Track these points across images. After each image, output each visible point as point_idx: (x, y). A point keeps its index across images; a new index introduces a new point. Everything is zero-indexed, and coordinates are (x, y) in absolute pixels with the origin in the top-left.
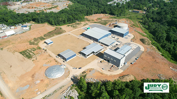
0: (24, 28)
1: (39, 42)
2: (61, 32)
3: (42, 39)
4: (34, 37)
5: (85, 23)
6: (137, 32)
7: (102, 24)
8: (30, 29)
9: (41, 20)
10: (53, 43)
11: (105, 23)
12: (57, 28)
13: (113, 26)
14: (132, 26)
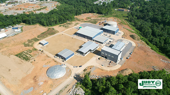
0: (16, 30)
1: (34, 43)
2: (54, 33)
3: (36, 40)
4: (28, 39)
5: (76, 23)
6: (126, 29)
7: (92, 23)
8: (22, 30)
9: (32, 21)
10: (48, 44)
11: (95, 22)
12: (49, 29)
13: (103, 25)
14: (120, 24)
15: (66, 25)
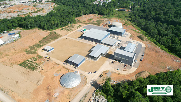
1: (37, 49)
2: (57, 37)
3: (38, 46)
4: (29, 45)
5: (79, 25)
8: (20, 36)
11: (98, 24)
12: (51, 33)
13: (107, 26)
15: (68, 28)
